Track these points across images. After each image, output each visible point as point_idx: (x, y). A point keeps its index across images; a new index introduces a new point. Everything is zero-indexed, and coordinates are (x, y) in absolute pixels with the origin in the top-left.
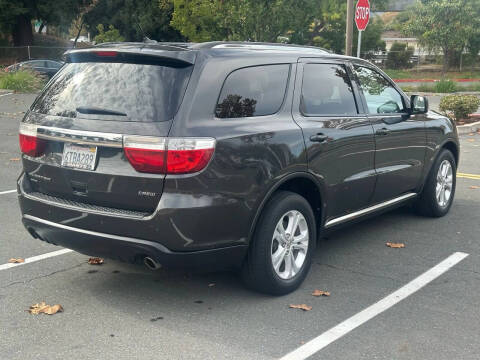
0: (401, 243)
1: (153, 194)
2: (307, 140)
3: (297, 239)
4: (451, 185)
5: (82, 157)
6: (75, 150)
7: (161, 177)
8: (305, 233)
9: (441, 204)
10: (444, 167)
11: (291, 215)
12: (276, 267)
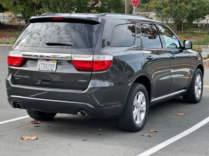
0: (182, 113)
1: (86, 81)
2: (146, 59)
3: (142, 106)
4: (201, 87)
5: (48, 65)
6: (44, 62)
7: (90, 73)
8: (144, 103)
9: (197, 96)
10: (198, 77)
11: (139, 94)
12: (134, 118)
